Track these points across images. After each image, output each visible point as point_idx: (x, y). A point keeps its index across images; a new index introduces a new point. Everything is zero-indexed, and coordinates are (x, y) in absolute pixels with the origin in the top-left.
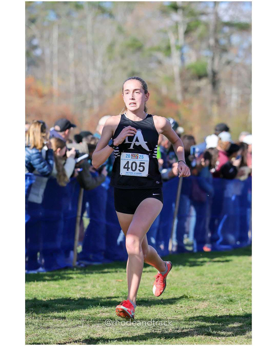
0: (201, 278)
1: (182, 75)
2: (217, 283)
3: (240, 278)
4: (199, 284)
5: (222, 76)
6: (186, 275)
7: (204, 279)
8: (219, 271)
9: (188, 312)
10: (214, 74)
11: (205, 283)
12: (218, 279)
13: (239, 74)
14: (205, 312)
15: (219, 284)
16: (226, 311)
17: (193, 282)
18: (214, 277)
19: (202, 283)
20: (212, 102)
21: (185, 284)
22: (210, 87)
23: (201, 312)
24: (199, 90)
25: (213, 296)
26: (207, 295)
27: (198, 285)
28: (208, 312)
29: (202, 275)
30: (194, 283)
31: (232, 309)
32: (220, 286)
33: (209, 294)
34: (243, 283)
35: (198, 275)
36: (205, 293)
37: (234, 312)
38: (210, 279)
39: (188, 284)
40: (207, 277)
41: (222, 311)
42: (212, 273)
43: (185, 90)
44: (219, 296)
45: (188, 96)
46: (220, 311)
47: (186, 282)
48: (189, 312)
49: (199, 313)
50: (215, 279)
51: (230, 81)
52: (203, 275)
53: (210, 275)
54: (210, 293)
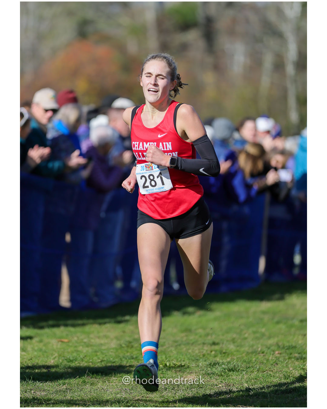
0: (186, 336)
1: (160, 23)
2: (211, 342)
3: (246, 335)
4: (184, 345)
7: (192, 338)
10: (209, 21)
11: (192, 344)
12: (214, 336)
13: (247, 21)
14: (193, 389)
15: (214, 344)
16: (224, 387)
17: (175, 341)
18: (207, 335)
19: (188, 344)
22: (201, 44)
25: (205, 364)
27: (183, 346)
28: (197, 389)
29: (188, 330)
30: (176, 344)
31: (234, 384)
32: (217, 347)
33: (199, 361)
34: (251, 343)
35: (182, 331)
36: (193, 358)
38: (201, 336)
40: (196, 334)
41: (218, 387)
42: (204, 328)
43: (164, 47)
46: (216, 387)
47: (164, 342)
48: (168, 390)
49: (183, 390)
50: (209, 338)
51: (232, 33)
53: (200, 331)
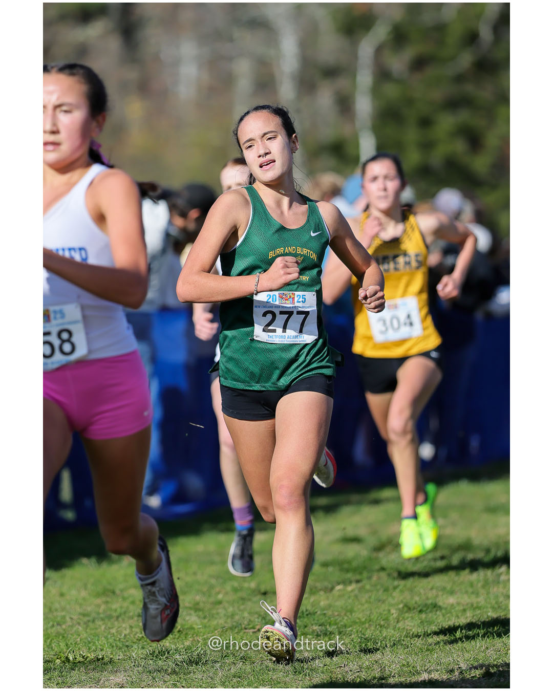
0: (107, 602)
3: (220, 596)
4: (102, 619)
6: (62, 595)
7: (117, 606)
11: (118, 617)
17: (84, 615)
19: (110, 617)
20: (125, 88)
21: (59, 624)
27: (99, 623)
29: (109, 592)
30: (86, 619)
34: (231, 609)
35: (98, 595)
36: (120, 644)
39: (69, 622)
40: (124, 599)
47: (64, 617)
52: (114, 592)
54: (135, 646)
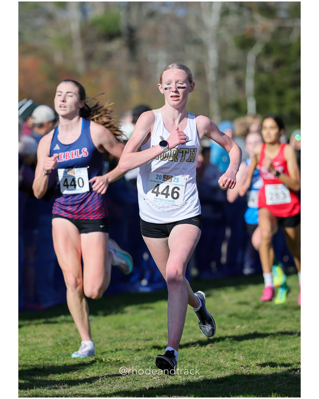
0: (120, 333)
1: (84, 34)
2: (144, 338)
4: (119, 341)
5: (143, 34)
6: (98, 328)
7: (126, 334)
8: (148, 321)
9: (103, 384)
10: (131, 31)
11: (126, 340)
12: (147, 332)
14: (129, 383)
16: (159, 380)
17: (110, 338)
18: (141, 331)
19: (122, 340)
20: (130, 73)
22: (125, 53)
23: (122, 383)
24: (109, 56)
25: (139, 358)
26: (131, 356)
27: (117, 343)
28: (133, 383)
29: (122, 327)
30: (111, 341)
33: (134, 356)
35: (117, 329)
36: (128, 354)
37: (171, 380)
38: (134, 333)
39: (102, 342)
40: (130, 331)
41: (153, 379)
42: (136, 325)
43: (89, 57)
44: (149, 358)
45: (94, 66)
46: (151, 379)
47: (99, 340)
49: (119, 384)
50: (142, 334)
51: (154, 42)
53: (134, 328)
